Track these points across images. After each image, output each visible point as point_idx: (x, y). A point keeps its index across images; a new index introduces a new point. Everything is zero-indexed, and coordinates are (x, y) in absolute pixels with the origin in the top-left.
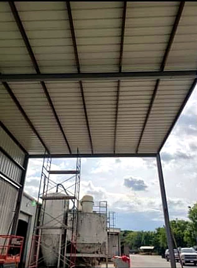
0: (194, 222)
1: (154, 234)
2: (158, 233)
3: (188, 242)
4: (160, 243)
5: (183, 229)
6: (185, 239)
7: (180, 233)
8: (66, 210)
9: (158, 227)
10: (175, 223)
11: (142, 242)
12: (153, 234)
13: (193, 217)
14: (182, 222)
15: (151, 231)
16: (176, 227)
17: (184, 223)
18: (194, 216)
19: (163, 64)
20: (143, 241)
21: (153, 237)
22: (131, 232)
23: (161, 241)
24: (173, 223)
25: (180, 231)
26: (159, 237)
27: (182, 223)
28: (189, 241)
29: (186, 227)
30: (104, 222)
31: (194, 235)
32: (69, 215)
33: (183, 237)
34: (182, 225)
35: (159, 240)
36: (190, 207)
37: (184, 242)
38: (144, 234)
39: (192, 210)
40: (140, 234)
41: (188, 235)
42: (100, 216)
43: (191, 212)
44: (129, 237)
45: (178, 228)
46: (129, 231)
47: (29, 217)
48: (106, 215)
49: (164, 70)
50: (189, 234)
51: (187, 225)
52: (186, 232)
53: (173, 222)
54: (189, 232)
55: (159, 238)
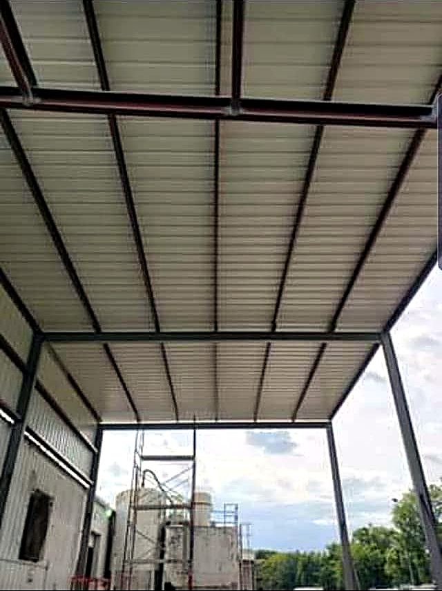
0: (404, 530)
1: (323, 559)
2: (332, 557)
3: (394, 575)
4: (336, 579)
5: (384, 546)
6: (388, 569)
7: (377, 554)
8: (161, 521)
9: (330, 543)
10: (367, 534)
11: (297, 578)
12: (320, 558)
13: (402, 521)
14: (382, 531)
15: (316, 551)
16: (368, 542)
17: (385, 534)
18: (405, 519)
19: (333, 324)
20: (300, 575)
21: (322, 565)
22: (273, 553)
23: (337, 575)
24: (363, 535)
25: (378, 551)
26: (333, 565)
27: (381, 533)
28: (396, 572)
29: (389, 542)
30: (232, 544)
31: (404, 559)
32: (168, 531)
33: (383, 565)
34: (383, 536)
35: (334, 572)
36: (395, 500)
37: (386, 577)
38: (300, 558)
39: (401, 505)
40: (293, 559)
41: (392, 561)
42: (225, 533)
43: (397, 510)
44: (268, 567)
45: (373, 544)
46: (268, 553)
47: (95, 539)
48: (236, 531)
49: (337, 330)
50: (395, 557)
51: (391, 538)
52: (389, 554)
53: (364, 532)
54: (395, 553)
55: (334, 569)
